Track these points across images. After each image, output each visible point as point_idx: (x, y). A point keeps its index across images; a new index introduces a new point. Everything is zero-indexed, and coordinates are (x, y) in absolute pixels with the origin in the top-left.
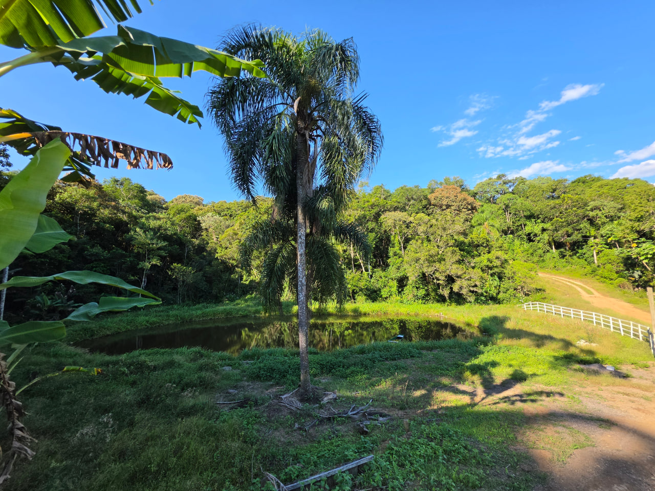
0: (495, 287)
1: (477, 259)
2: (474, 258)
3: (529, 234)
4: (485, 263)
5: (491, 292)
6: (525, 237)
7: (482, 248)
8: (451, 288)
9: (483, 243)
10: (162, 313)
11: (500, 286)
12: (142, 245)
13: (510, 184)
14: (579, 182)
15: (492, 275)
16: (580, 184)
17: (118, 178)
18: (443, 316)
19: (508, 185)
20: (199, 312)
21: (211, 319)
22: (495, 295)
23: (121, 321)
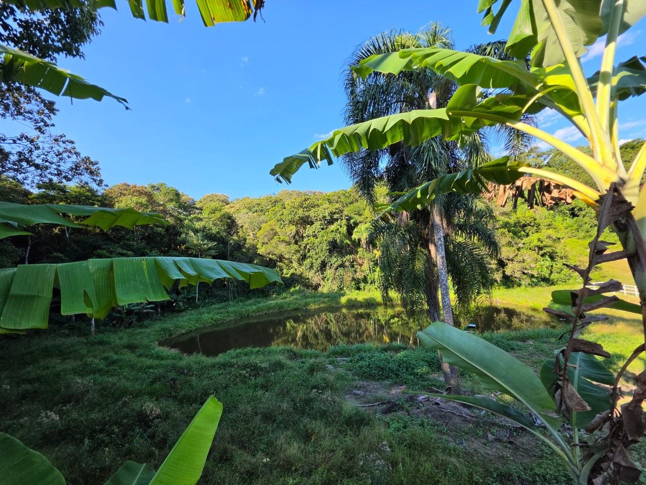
0: (547, 268)
1: (525, 240)
2: (522, 239)
3: (573, 209)
4: (536, 243)
5: (542, 273)
6: (568, 212)
7: (529, 227)
8: (504, 272)
9: (531, 222)
10: (222, 310)
11: (552, 266)
12: (195, 246)
13: (544, 156)
14: (626, 148)
15: (543, 255)
16: (628, 150)
17: (154, 184)
18: (500, 301)
19: (543, 158)
20: (254, 308)
21: (266, 313)
22: (547, 276)
23: (190, 319)
